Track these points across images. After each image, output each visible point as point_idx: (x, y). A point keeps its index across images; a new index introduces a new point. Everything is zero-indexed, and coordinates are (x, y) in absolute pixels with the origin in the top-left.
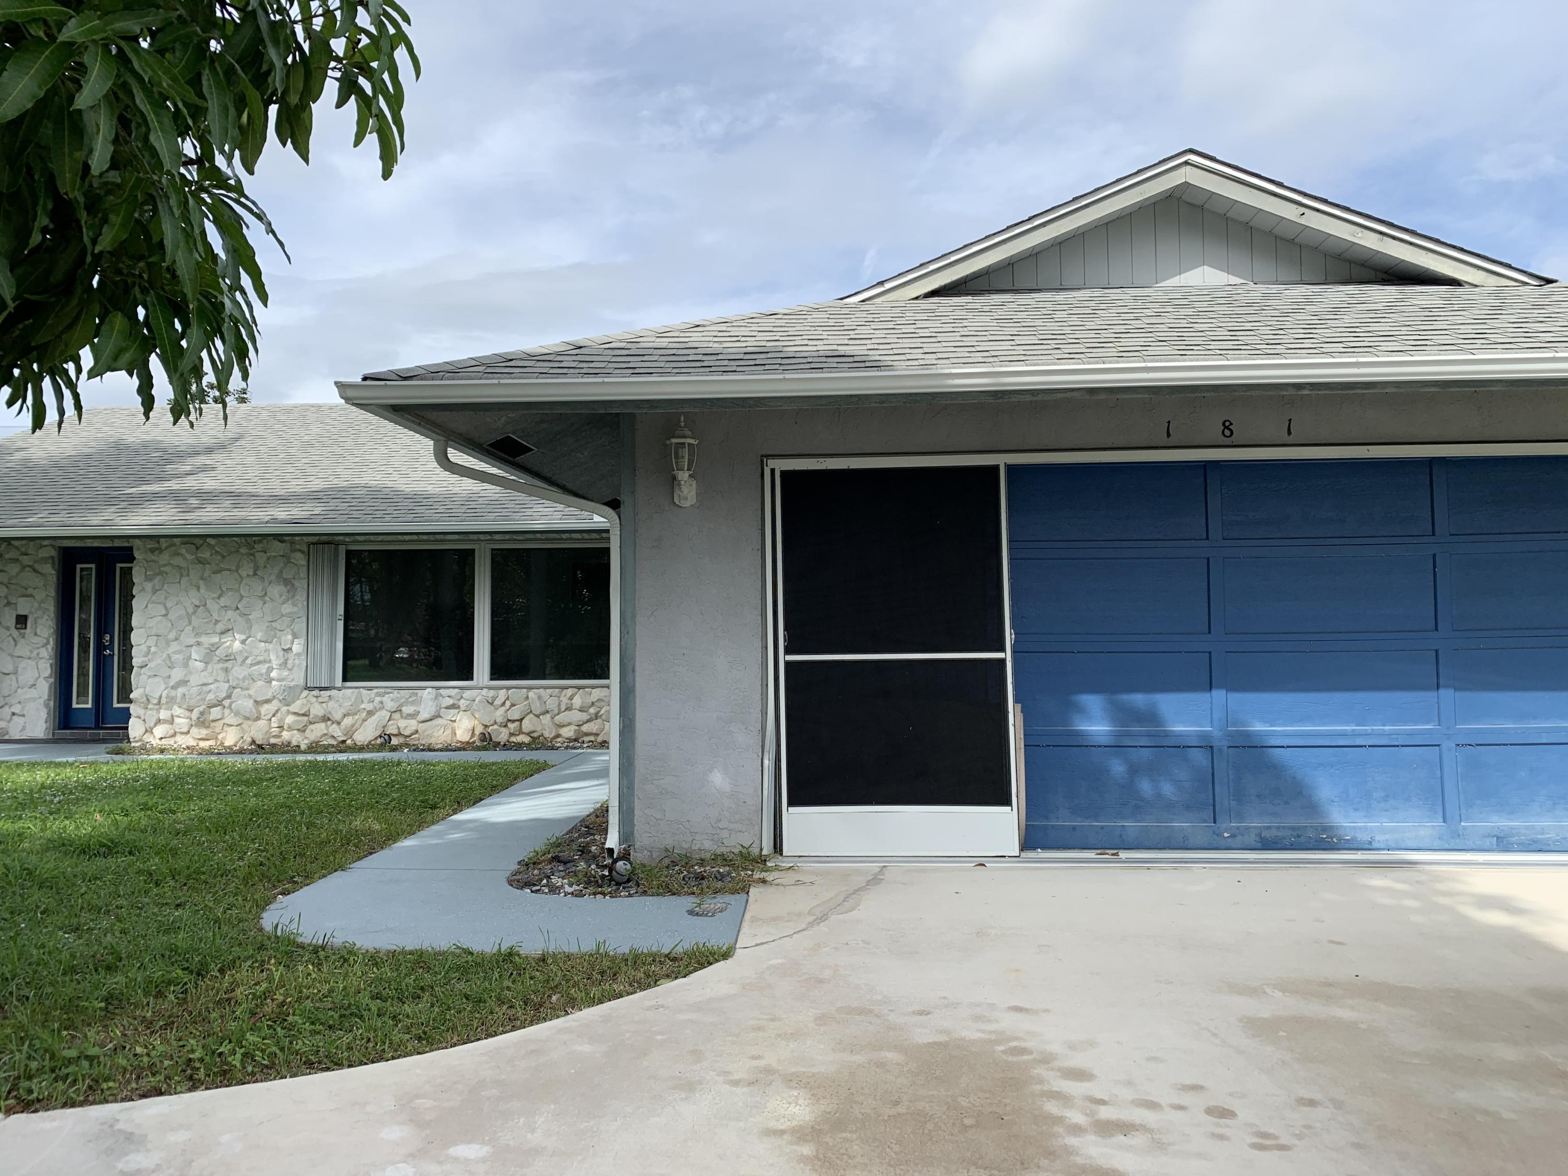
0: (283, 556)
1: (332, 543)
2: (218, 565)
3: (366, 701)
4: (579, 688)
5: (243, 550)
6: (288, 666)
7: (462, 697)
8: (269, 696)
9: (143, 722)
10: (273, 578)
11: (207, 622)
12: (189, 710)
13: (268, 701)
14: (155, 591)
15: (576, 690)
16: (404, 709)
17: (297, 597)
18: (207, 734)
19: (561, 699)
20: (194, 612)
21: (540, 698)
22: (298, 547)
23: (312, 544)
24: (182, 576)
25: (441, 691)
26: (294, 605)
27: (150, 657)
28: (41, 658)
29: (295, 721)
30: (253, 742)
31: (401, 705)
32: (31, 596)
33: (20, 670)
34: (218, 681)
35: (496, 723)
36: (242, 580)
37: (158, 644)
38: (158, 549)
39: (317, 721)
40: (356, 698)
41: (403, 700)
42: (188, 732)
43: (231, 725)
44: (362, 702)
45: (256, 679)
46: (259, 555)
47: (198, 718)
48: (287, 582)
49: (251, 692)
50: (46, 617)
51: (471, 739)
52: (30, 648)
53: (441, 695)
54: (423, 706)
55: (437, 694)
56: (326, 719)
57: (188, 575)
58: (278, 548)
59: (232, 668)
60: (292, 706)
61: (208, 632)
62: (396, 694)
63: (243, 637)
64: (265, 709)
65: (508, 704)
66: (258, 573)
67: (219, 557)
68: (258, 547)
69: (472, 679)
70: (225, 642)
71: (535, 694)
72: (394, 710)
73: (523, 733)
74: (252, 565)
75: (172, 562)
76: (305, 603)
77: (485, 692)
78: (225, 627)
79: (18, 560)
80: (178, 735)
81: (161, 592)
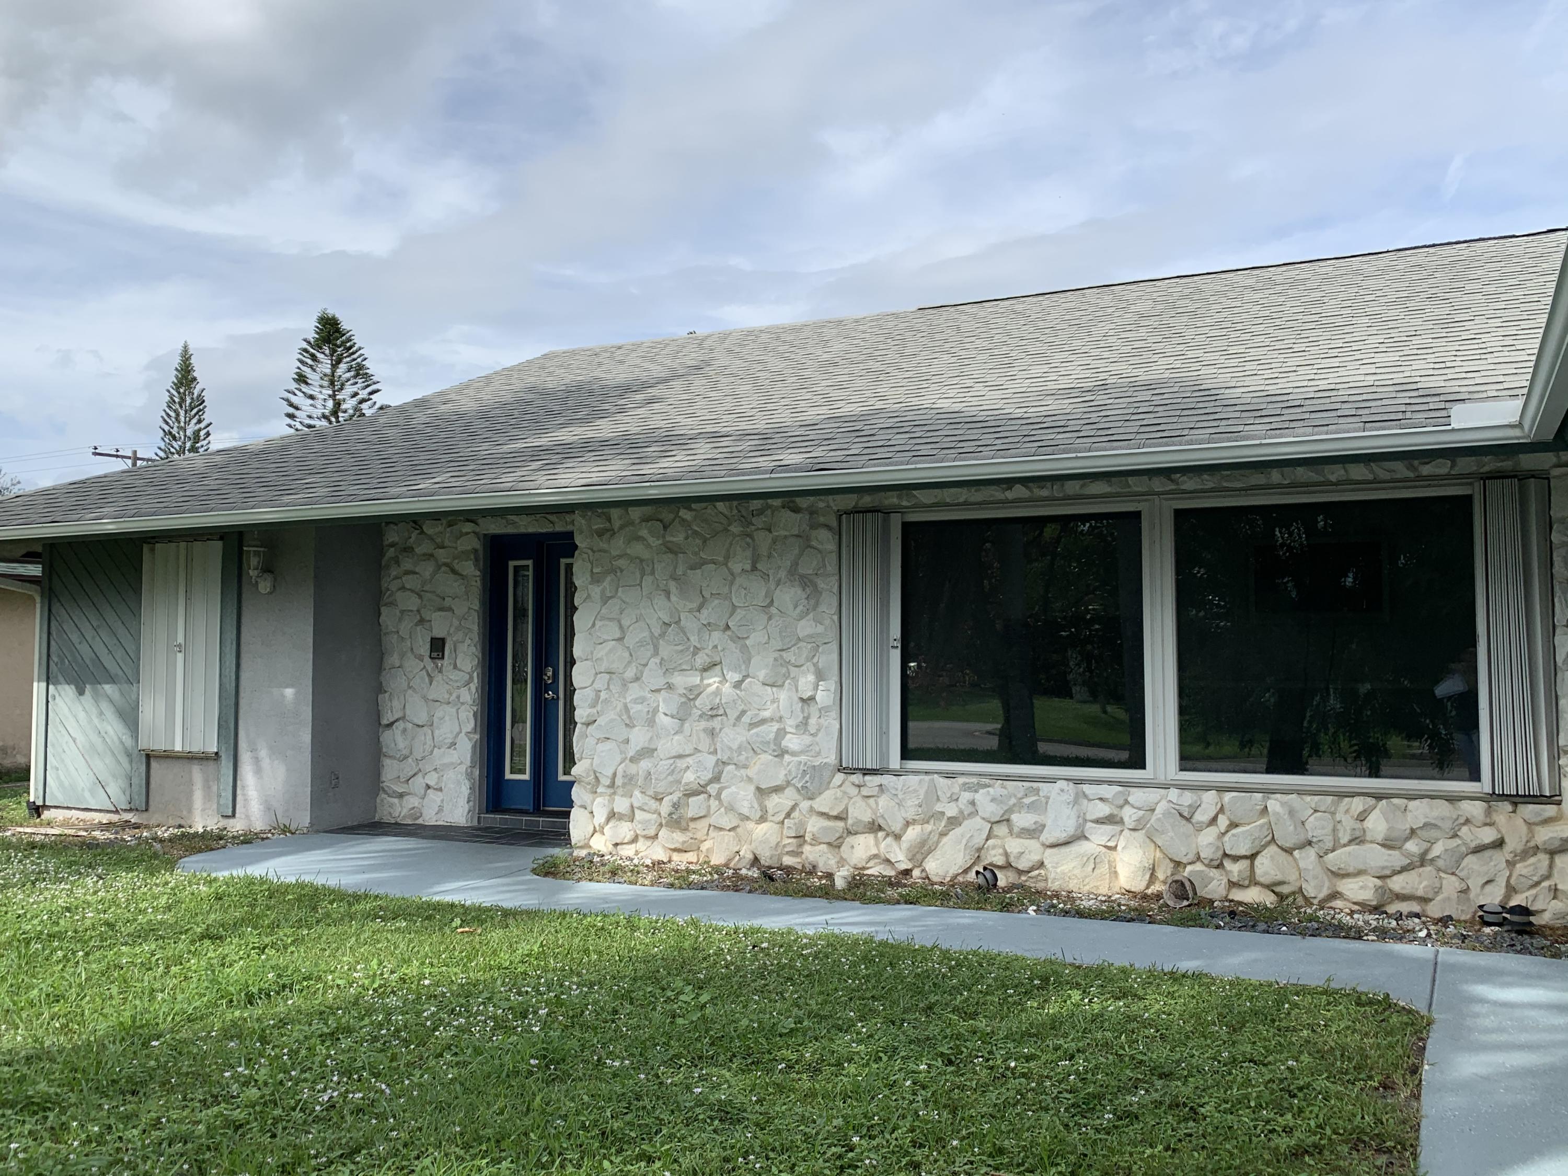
0: (797, 536)
1: (878, 511)
2: (696, 554)
3: (944, 798)
4: (1379, 797)
5: (735, 529)
6: (809, 728)
7: (1127, 802)
8: (779, 780)
9: (589, 815)
10: (782, 574)
11: (682, 651)
12: (657, 799)
13: (777, 789)
14: (605, 600)
15: (1371, 801)
16: (1014, 817)
17: (823, 608)
18: (684, 842)
19: (1338, 817)
20: (662, 635)
21: (1292, 813)
22: (822, 519)
23: (845, 513)
24: (643, 574)
25: (1086, 788)
26: (818, 621)
27: (599, 707)
28: (463, 704)
29: (825, 829)
30: (756, 861)
31: (1010, 811)
32: (450, 609)
33: (435, 720)
34: (700, 751)
35: (1199, 858)
36: (735, 578)
37: (611, 687)
38: (608, 530)
39: (860, 829)
40: (927, 792)
41: (1013, 801)
42: (656, 837)
43: (721, 829)
44: (938, 799)
45: (759, 751)
46: (760, 536)
47: (670, 814)
48: (806, 582)
49: (751, 772)
50: (468, 641)
51: (1148, 887)
52: (447, 687)
53: (1085, 796)
54: (1051, 814)
55: (1077, 794)
56: (875, 827)
57: (653, 573)
58: (789, 522)
59: (721, 730)
60: (817, 800)
61: (684, 667)
62: (997, 789)
63: (737, 677)
64: (775, 802)
65: (1223, 822)
66: (759, 566)
67: (698, 541)
68: (758, 522)
69: (1143, 766)
70: (709, 685)
71: (1283, 804)
72: (997, 819)
73: (1257, 884)
74: (749, 553)
75: (628, 551)
76: (836, 618)
77: (1173, 794)
78: (708, 660)
79: (432, 555)
80: (641, 840)
81: (615, 600)
